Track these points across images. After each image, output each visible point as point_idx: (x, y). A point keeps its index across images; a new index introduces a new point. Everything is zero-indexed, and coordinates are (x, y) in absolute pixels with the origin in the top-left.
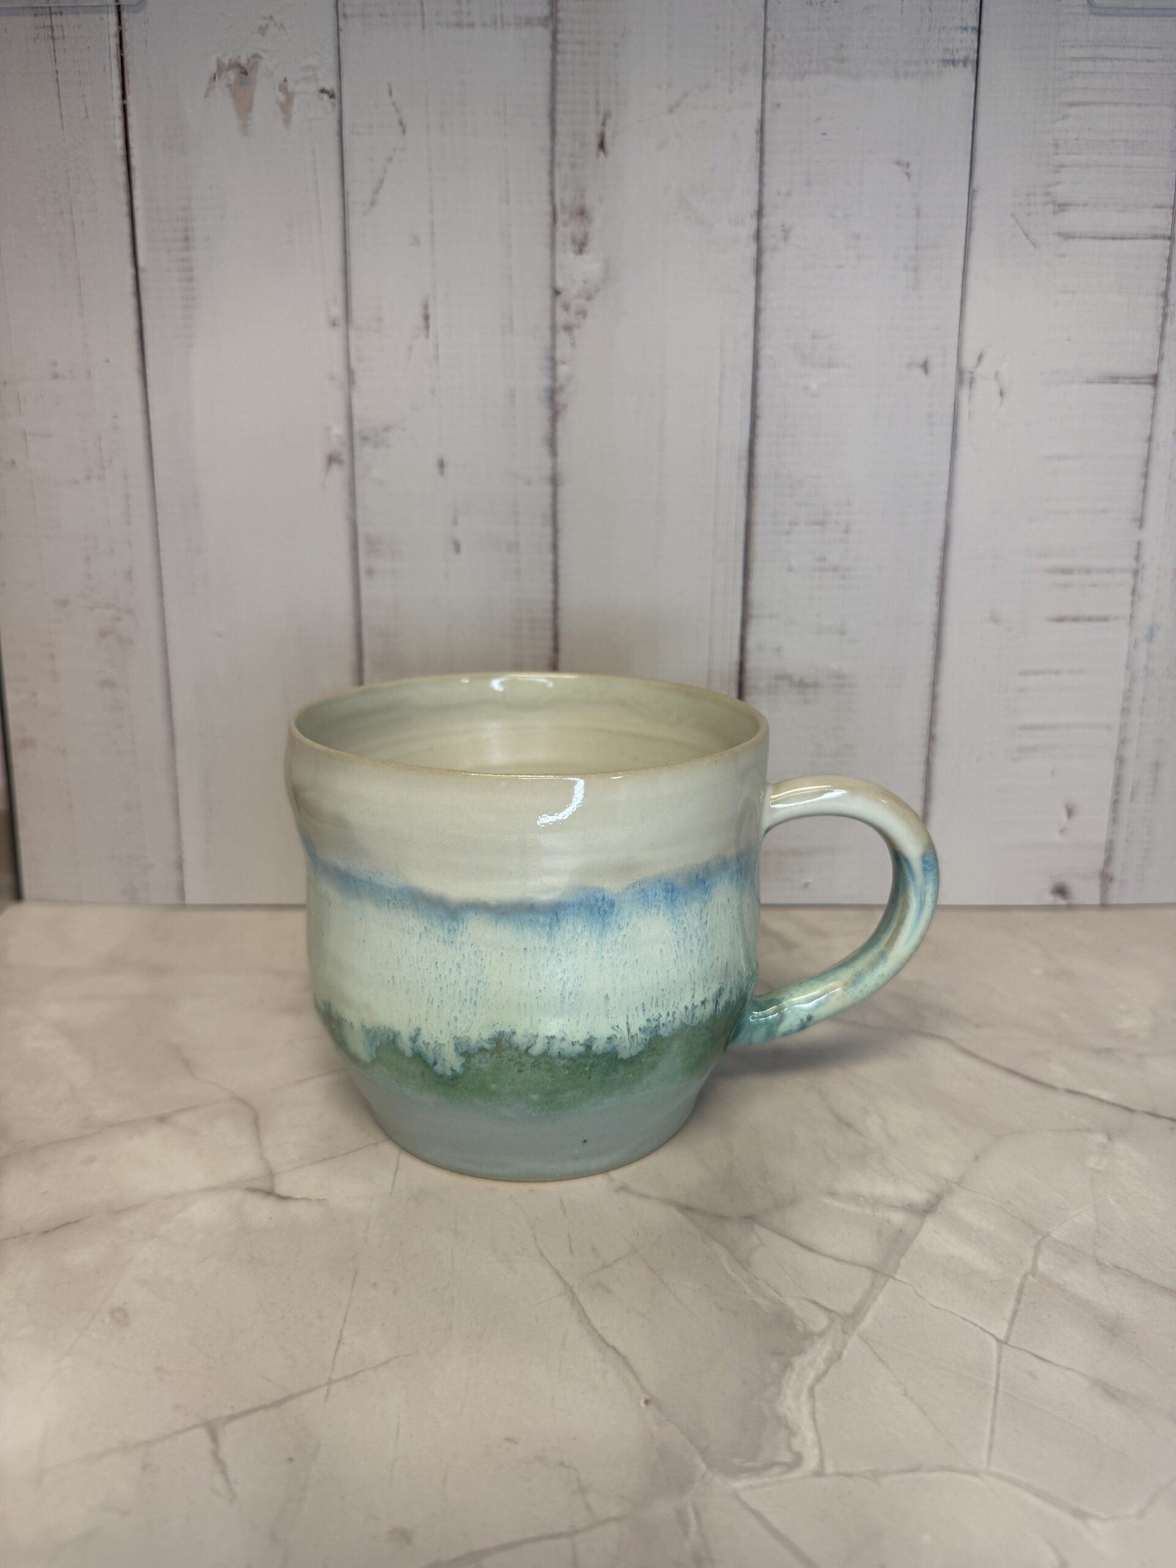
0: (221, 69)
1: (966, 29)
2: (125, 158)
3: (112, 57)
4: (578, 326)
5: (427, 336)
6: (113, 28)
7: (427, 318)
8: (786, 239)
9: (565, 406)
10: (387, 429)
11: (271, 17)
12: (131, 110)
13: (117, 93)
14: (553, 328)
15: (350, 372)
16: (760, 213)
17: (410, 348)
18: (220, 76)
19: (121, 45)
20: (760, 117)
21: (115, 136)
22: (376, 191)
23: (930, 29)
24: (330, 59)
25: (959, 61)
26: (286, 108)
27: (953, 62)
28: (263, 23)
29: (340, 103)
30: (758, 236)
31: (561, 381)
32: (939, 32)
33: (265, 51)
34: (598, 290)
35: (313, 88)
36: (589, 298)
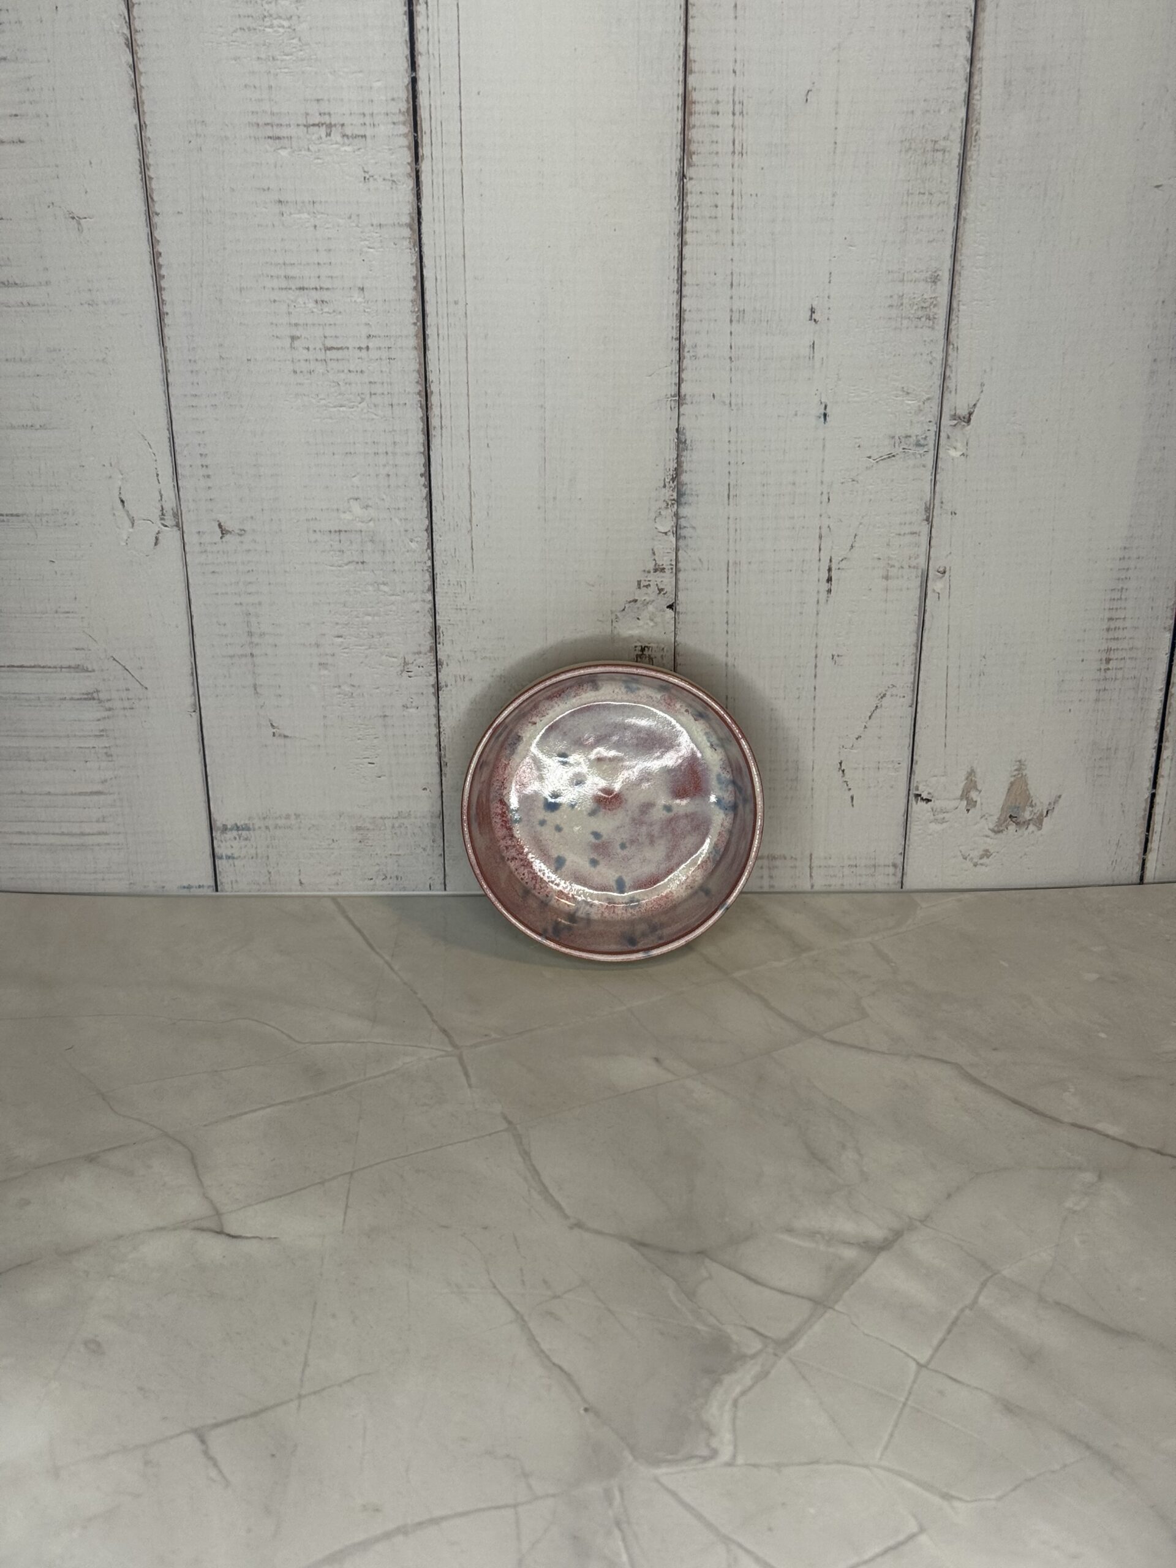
0: (1039, 822)
1: (228, 857)
2: (1164, 740)
3: (1159, 830)
4: (649, 572)
5: (831, 561)
6: (1152, 857)
7: (829, 580)
8: (406, 663)
9: (665, 486)
10: (891, 456)
11: (975, 865)
12: (1148, 784)
13: (1158, 799)
14: (677, 571)
15: (929, 520)
16: (438, 687)
17: (852, 546)
18: (1041, 815)
19: (1147, 841)
20: (443, 778)
21: (1172, 759)
22: (877, 707)
23: (268, 857)
24: (915, 828)
25: (231, 829)
26: (971, 784)
27: (238, 828)
28: (985, 860)
29: (909, 790)
30: (438, 663)
31: (669, 513)
32: (257, 854)
33: (987, 836)
34: (624, 610)
35: (936, 804)
36: (636, 601)
